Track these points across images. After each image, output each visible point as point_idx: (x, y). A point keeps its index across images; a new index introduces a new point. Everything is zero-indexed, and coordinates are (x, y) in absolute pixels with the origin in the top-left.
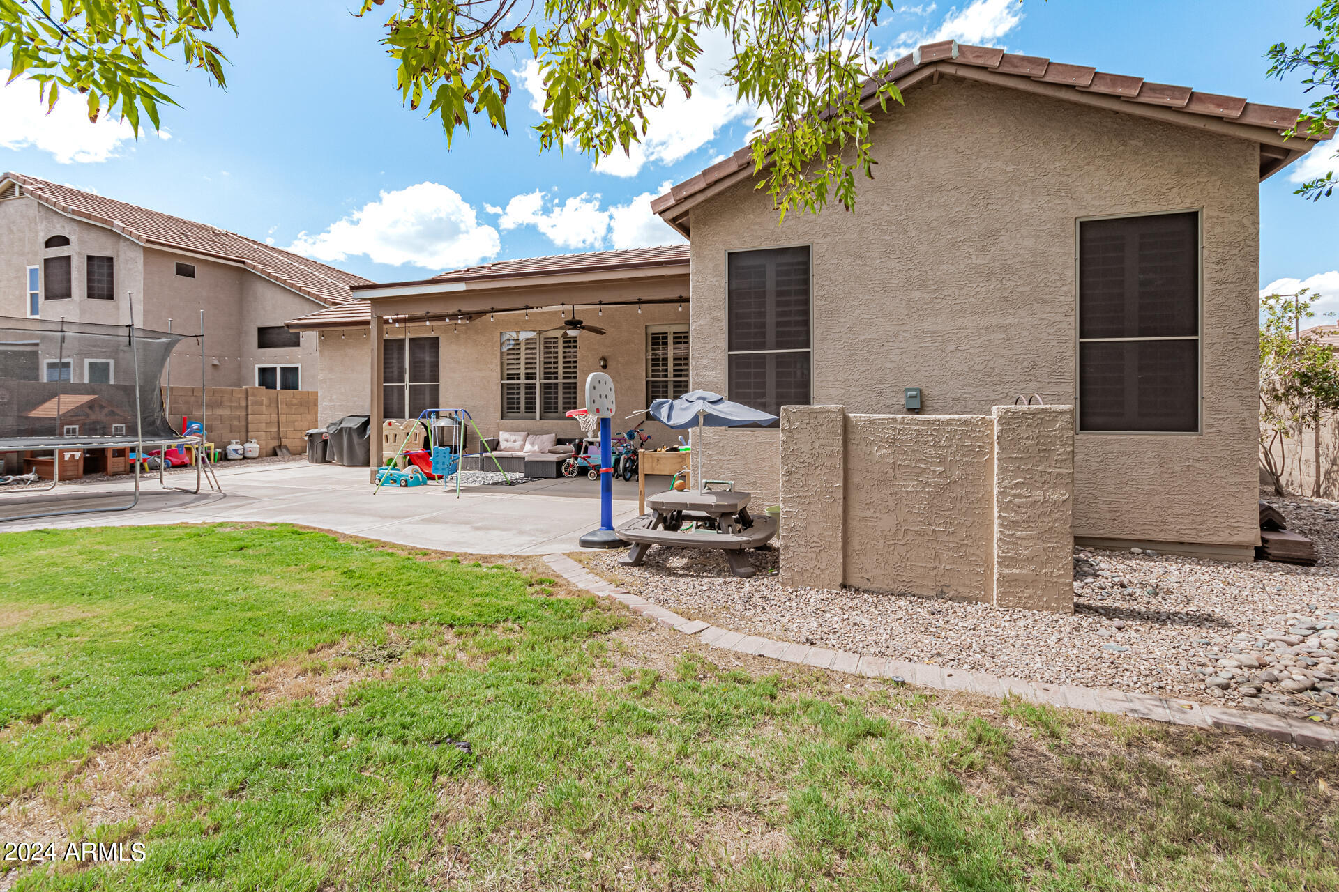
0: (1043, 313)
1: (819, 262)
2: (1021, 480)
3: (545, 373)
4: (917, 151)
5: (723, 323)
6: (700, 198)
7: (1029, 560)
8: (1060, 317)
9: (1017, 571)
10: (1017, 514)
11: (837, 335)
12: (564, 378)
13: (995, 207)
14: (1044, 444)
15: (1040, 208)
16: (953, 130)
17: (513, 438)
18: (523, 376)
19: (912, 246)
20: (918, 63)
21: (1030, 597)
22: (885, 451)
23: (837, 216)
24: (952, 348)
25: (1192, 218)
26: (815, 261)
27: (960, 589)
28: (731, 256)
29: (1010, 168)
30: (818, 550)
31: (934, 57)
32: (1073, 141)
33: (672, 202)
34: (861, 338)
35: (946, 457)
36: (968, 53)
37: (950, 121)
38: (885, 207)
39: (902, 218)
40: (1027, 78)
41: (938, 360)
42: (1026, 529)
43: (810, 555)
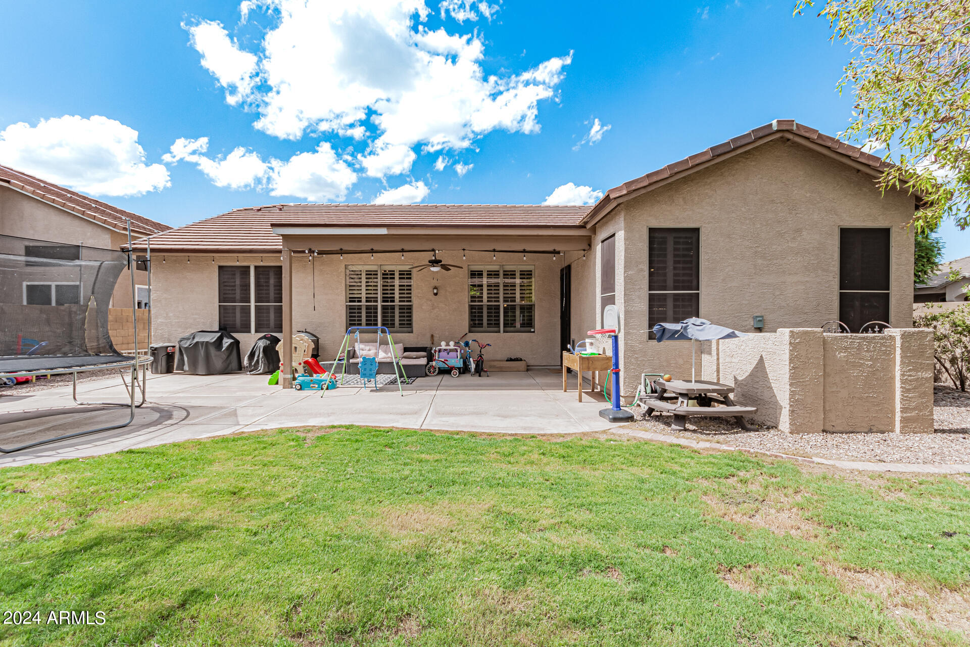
0: (823, 275)
1: (705, 238)
2: (911, 367)
3: (383, 297)
4: (761, 178)
5: (645, 273)
6: (643, 191)
7: (914, 409)
8: (831, 278)
9: (910, 415)
10: (910, 385)
11: (715, 284)
12: (400, 301)
13: (800, 215)
14: (921, 349)
15: (823, 219)
16: (780, 169)
17: (368, 348)
18: (364, 300)
19: (758, 233)
20: (776, 129)
21: (914, 428)
22: (842, 354)
23: (716, 211)
24: (778, 293)
25: (886, 232)
26: (703, 238)
27: (879, 427)
28: (651, 230)
29: (808, 195)
30: (810, 411)
31: (784, 127)
32: (838, 185)
33: (625, 192)
34: (729, 285)
35: (873, 356)
36: (801, 129)
37: (779, 164)
38: (743, 209)
39: (753, 216)
40: (829, 148)
41: (771, 300)
42: (913, 393)
43: (806, 415)
